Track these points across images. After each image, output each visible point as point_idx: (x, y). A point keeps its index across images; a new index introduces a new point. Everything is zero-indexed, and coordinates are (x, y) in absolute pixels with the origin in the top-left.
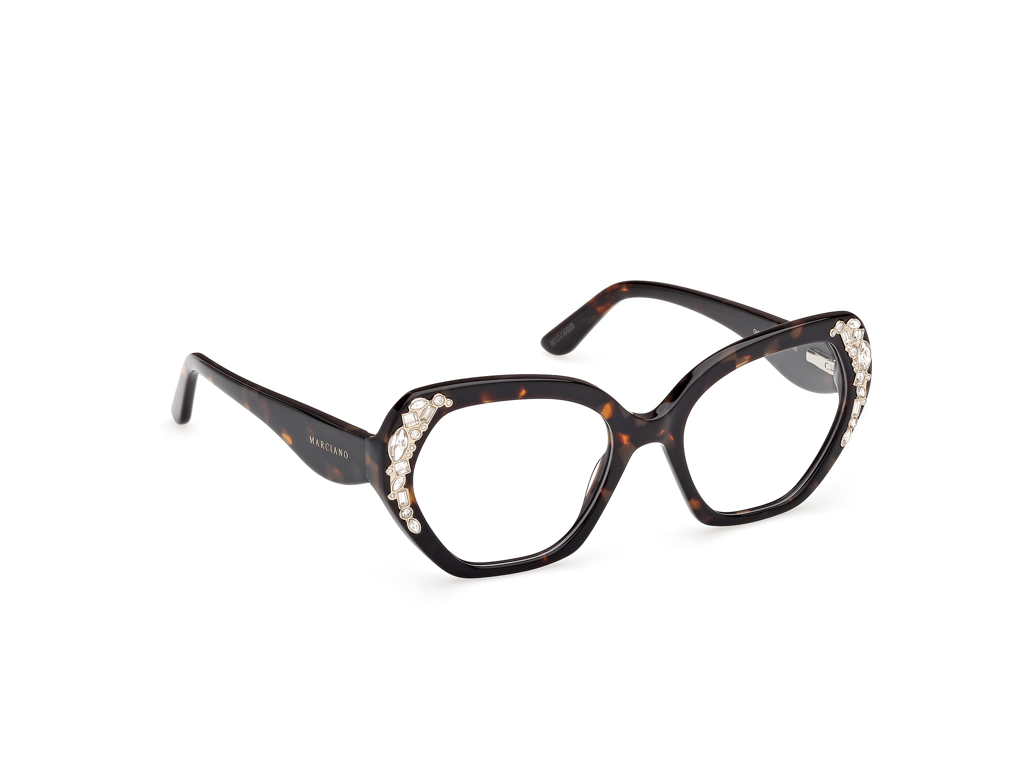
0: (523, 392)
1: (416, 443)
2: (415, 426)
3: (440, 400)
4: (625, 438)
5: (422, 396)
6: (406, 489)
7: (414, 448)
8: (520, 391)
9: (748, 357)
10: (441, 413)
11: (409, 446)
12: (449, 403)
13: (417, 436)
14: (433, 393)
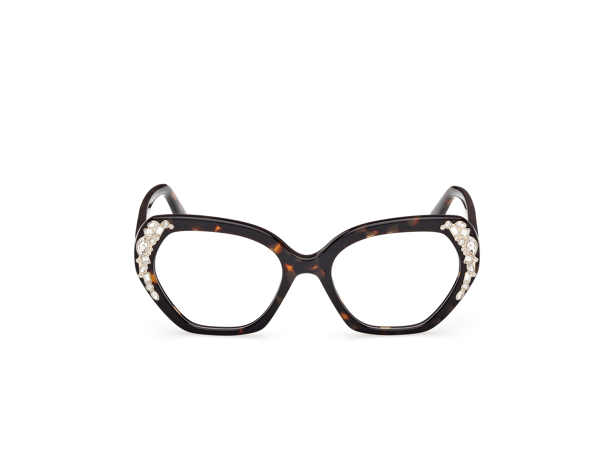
0: (218, 228)
1: (153, 247)
2: (152, 237)
3: (166, 224)
4: (290, 268)
5: (156, 220)
6: (148, 273)
7: (152, 250)
8: (216, 227)
9: (376, 232)
10: (167, 232)
11: (148, 248)
12: (172, 227)
13: (153, 242)
14: (162, 219)
